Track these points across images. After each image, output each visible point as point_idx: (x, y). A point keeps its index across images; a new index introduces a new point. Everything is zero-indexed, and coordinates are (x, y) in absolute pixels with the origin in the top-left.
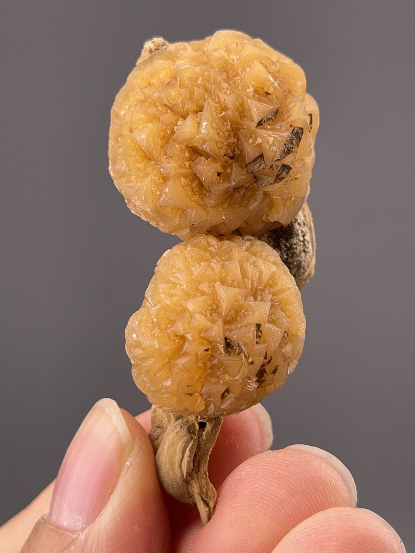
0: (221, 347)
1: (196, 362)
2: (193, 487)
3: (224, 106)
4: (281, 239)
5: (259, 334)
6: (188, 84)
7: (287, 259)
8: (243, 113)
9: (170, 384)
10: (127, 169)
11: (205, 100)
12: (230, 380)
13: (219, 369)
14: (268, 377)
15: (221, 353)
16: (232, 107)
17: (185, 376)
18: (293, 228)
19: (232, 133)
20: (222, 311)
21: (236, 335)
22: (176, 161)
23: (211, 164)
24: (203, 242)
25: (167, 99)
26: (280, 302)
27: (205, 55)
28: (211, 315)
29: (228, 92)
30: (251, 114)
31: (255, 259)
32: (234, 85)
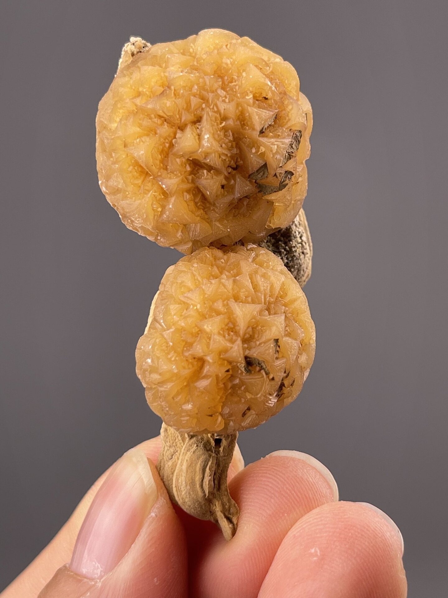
0: (241, 366)
1: (217, 383)
2: (215, 505)
3: (224, 115)
4: (280, 243)
5: (278, 349)
6: (183, 93)
7: (287, 263)
8: (244, 121)
9: (191, 407)
10: (124, 185)
11: (203, 109)
12: (251, 398)
13: (240, 388)
14: (285, 390)
15: (242, 373)
16: (233, 117)
17: (206, 398)
18: (291, 230)
19: (234, 143)
20: (240, 329)
21: (257, 353)
22: (179, 177)
23: (214, 177)
24: (208, 256)
25: (163, 112)
26: (292, 313)
27: (196, 59)
28: (229, 335)
29: (227, 100)
30: (252, 122)
31: (265, 271)
32: (232, 93)
